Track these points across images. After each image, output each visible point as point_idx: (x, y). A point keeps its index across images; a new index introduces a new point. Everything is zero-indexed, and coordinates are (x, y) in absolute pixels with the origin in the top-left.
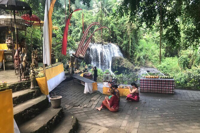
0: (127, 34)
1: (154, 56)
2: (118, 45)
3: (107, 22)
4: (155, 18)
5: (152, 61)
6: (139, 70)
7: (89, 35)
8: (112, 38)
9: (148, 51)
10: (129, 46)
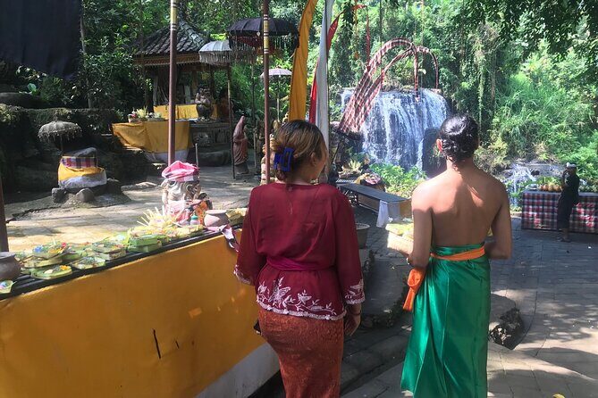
0: (472, 59)
1: (555, 127)
2: (442, 94)
3: (410, 26)
4: (576, 24)
5: (550, 141)
6: (508, 168)
7: (356, 66)
8: (425, 72)
9: (536, 113)
10: (478, 95)
